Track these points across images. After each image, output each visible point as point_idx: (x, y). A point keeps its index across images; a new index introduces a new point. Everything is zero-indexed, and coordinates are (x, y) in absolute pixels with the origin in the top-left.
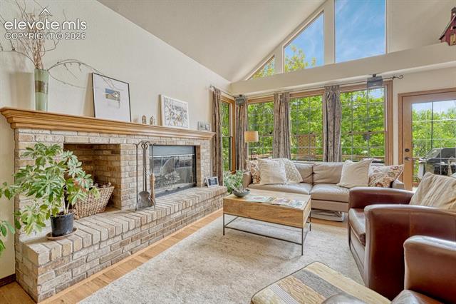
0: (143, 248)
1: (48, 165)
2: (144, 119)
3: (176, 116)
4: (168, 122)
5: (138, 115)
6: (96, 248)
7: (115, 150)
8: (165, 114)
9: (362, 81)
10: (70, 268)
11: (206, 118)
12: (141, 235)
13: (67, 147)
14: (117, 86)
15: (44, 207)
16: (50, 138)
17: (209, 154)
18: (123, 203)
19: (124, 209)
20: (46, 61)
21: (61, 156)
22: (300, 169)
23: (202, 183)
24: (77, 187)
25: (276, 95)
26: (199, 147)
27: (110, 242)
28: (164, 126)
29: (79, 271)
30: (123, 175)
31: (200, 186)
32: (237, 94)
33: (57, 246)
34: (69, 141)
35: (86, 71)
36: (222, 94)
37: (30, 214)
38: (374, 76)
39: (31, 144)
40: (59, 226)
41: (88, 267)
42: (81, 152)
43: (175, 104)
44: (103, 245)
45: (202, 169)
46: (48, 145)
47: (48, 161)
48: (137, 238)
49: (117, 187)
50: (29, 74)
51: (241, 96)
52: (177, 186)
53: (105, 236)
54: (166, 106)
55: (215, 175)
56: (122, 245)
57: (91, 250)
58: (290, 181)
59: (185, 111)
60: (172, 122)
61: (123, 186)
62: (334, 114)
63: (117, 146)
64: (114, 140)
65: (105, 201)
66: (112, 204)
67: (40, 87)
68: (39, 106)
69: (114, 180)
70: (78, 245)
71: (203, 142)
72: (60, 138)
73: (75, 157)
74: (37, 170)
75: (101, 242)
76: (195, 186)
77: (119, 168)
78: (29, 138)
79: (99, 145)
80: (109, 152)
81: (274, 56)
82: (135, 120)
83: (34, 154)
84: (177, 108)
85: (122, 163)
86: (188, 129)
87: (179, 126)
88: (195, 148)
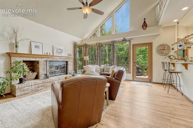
0: (45, 89)
1: (18, 66)
2: (47, 53)
3: (59, 52)
4: (56, 54)
5: (45, 52)
6: (31, 87)
7: (38, 62)
8: (55, 51)
10: (23, 91)
11: (71, 52)
12: (44, 86)
13: (24, 61)
14: (38, 44)
15: (17, 76)
16: (19, 59)
17: (72, 64)
18: (40, 77)
19: (40, 79)
20: (18, 39)
21: (22, 64)
22: (100, 69)
23: (69, 73)
24: (25, 71)
25: (97, 44)
26: (68, 61)
27: (34, 86)
28: (54, 55)
29: (26, 92)
30: (40, 69)
32: (85, 43)
33: (21, 85)
34: (24, 60)
35: (29, 41)
36: (78, 43)
37: (14, 77)
38: (124, 38)
39: (14, 61)
40: (21, 81)
41: (28, 91)
42: (28, 63)
43: (59, 48)
44: (32, 87)
45: (69, 69)
46: (19, 61)
47: (18, 65)
48: (43, 86)
49: (38, 73)
50: (14, 43)
52: (59, 74)
53: (33, 84)
54: (55, 49)
55: (74, 71)
56: (38, 87)
57: (29, 87)
58: (96, 73)
59: (63, 50)
60: (57, 54)
61: (40, 73)
63: (38, 61)
64: (37, 60)
65: (34, 76)
66: (37, 77)
67: (16, 46)
68: (16, 52)
69: (37, 71)
70: (26, 86)
71: (69, 60)
72: (22, 59)
73: (25, 64)
74: (16, 67)
75: (32, 85)
76: (66, 74)
77: (39, 67)
78: (14, 59)
79: (34, 61)
80: (36, 63)
81: (96, 30)
82: (44, 54)
83: (15, 63)
84: (59, 49)
85: (40, 66)
86: (64, 56)
87: (60, 55)
88: (67, 62)
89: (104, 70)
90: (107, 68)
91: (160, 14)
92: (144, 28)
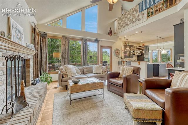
3: (18, 37)
4: (15, 40)
9: (93, 39)
22: (79, 69)
25: (63, 37)
31: (29, 86)
38: (96, 39)
51: (44, 32)
54: (13, 27)
59: (22, 35)
62: (86, 49)
81: (62, 19)
84: (18, 31)
88: (25, 61)
89: (83, 70)
90: (88, 68)
91: (120, 29)
92: (111, 35)
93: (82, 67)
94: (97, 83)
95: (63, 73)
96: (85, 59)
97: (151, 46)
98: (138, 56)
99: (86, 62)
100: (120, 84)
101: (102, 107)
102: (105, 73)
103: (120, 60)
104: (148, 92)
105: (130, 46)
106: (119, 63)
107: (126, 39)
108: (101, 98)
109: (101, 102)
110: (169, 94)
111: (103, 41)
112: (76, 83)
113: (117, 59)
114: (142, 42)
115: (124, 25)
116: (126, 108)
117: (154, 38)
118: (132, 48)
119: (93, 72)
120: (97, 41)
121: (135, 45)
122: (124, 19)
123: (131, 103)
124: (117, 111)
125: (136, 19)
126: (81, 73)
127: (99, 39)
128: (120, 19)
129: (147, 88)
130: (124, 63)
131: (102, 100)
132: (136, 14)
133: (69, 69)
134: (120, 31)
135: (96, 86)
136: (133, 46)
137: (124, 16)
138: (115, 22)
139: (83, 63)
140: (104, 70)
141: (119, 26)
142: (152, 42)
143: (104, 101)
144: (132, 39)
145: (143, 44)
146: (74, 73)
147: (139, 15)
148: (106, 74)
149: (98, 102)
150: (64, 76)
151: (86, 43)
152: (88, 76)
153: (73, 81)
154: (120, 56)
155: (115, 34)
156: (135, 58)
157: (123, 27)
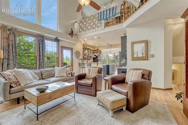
22: (36, 73)
38: (57, 38)
58: (34, 80)
62: (42, 48)
89: (42, 74)
90: (48, 71)
91: (81, 32)
92: (72, 36)
93: (40, 71)
94: (69, 87)
95: (12, 81)
96: (42, 61)
97: (104, 51)
98: (94, 58)
99: (43, 65)
100: (90, 85)
101: (78, 110)
102: (69, 76)
103: (81, 62)
104: (114, 87)
105: (88, 49)
106: (79, 65)
107: (85, 42)
108: (72, 102)
109: (75, 106)
110: (131, 85)
111: (64, 41)
112: (42, 91)
113: (78, 60)
114: (97, 47)
115: (85, 29)
116: (99, 105)
117: (105, 44)
118: (89, 51)
119: (55, 76)
120: (57, 40)
121: (92, 49)
122: (85, 23)
123: (107, 98)
124: (93, 109)
125: (96, 25)
126: (39, 79)
127: (59, 38)
128: (81, 22)
129: (112, 84)
130: (84, 65)
131: (74, 104)
132: (96, 21)
133: (23, 74)
134: (81, 33)
135: (68, 90)
136: (90, 49)
137: (85, 20)
138: (76, 23)
139: (39, 66)
140: (68, 73)
141: (80, 29)
142: (104, 47)
143: (77, 104)
144: (90, 43)
145: (98, 48)
146: (30, 80)
147: (98, 23)
148: (71, 76)
149: (71, 107)
150: (13, 85)
151: (43, 41)
152: (50, 81)
153: (38, 89)
154: (80, 58)
155: (76, 36)
156: (92, 60)
157: (84, 31)
